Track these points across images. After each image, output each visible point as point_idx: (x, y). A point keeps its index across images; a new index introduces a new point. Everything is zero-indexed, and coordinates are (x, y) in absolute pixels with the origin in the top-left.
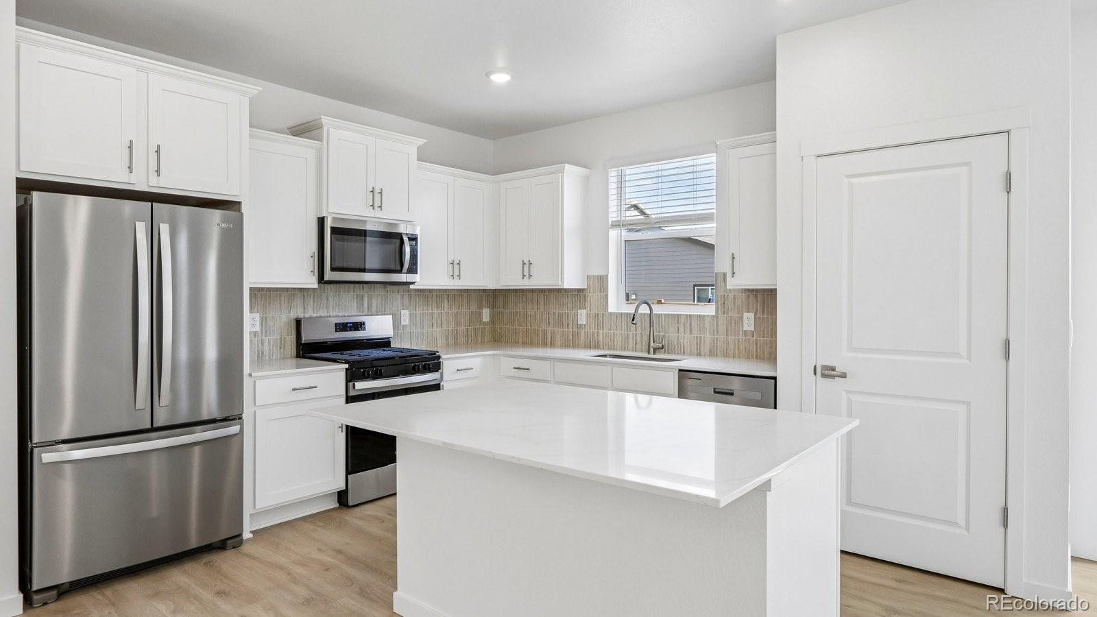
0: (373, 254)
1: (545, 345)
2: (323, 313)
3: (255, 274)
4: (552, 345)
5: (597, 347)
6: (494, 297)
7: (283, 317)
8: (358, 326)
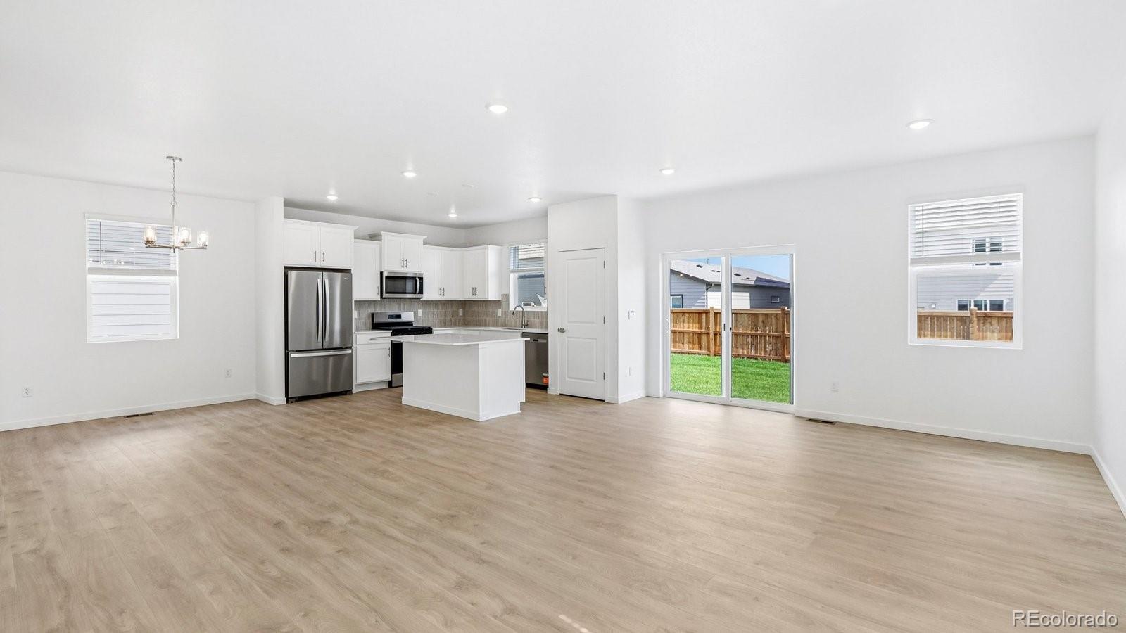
0: (409, 286)
1: (485, 326)
2: (383, 311)
3: (357, 295)
4: (488, 326)
5: (505, 326)
6: (464, 304)
7: (366, 313)
8: (399, 317)
